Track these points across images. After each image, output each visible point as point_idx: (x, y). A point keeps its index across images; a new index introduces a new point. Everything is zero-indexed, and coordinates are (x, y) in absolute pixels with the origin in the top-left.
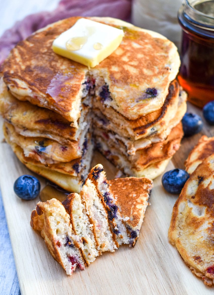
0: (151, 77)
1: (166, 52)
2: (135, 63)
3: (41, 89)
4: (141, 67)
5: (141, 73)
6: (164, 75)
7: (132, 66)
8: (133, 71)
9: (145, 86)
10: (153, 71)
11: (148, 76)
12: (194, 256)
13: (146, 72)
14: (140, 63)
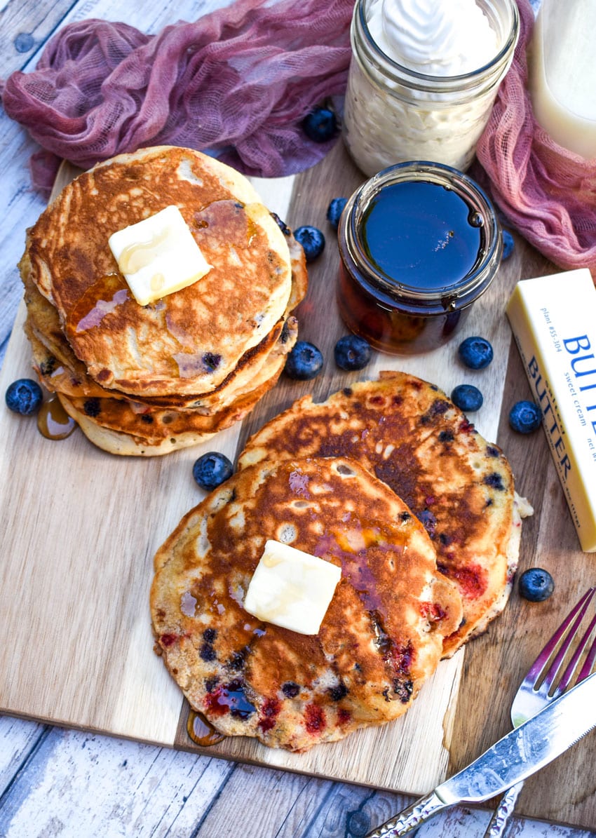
0: (223, 332)
1: (271, 289)
2: (212, 300)
3: (66, 301)
4: (217, 311)
5: (213, 321)
6: (243, 335)
7: (205, 303)
8: (202, 314)
9: (207, 347)
10: (232, 322)
11: (220, 330)
12: (160, 607)
13: (222, 321)
14: (221, 301)
